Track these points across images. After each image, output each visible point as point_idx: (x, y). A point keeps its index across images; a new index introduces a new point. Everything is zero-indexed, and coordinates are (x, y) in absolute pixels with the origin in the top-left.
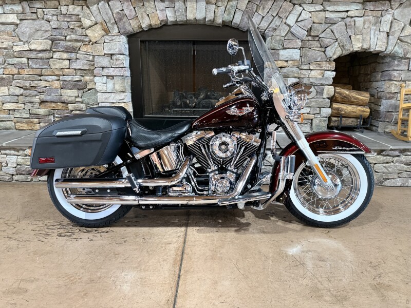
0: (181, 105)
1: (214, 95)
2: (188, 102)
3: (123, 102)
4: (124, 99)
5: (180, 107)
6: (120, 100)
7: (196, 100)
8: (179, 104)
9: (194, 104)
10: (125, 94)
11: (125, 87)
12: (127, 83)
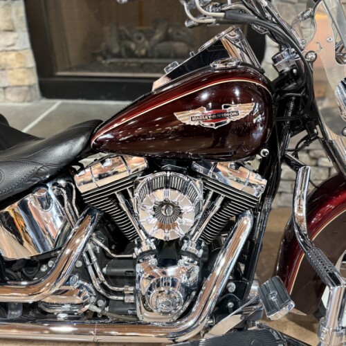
0: (120, 52)
1: (178, 34)
2: (133, 46)
3: (14, 50)
4: (13, 45)
5: (119, 56)
6: (8, 46)
7: (147, 43)
8: (116, 50)
9: (143, 52)
10: (14, 35)
11: (11, 21)
12: (17, 13)
